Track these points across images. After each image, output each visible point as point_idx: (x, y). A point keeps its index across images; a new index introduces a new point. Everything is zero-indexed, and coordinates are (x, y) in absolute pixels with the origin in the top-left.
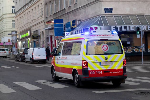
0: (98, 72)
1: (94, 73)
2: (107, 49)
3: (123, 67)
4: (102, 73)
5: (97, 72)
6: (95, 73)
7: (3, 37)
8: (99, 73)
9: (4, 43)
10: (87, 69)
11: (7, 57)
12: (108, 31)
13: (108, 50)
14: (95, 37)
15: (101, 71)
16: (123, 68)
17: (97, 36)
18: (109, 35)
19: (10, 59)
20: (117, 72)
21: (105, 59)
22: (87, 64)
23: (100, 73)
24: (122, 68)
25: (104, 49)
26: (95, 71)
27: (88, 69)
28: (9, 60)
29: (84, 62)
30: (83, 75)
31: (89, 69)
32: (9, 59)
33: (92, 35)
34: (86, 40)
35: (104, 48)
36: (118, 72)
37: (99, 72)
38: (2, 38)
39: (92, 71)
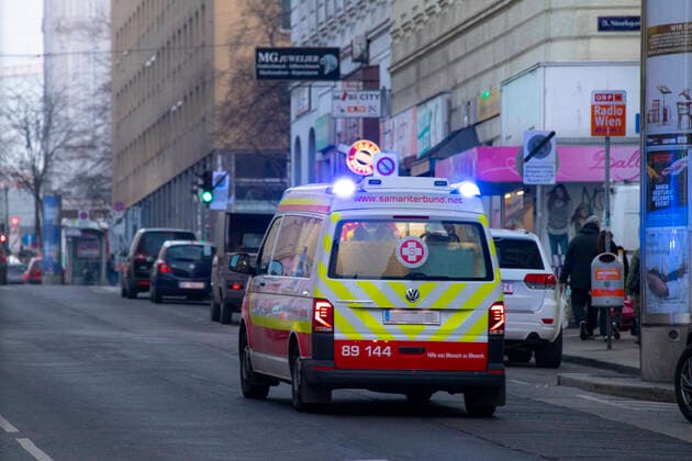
0: (373, 350)
1: (356, 351)
2: (419, 258)
3: (489, 335)
4: (389, 354)
5: (369, 348)
6: (363, 352)
7: (527, 61)
8: (379, 354)
9: (540, 145)
10: (330, 335)
11: (568, 350)
12: (436, 184)
13: (424, 260)
14: (377, 204)
15: (388, 348)
16: (489, 340)
17: (387, 199)
18: (441, 199)
19: (598, 389)
20: (456, 356)
21: (407, 297)
22: (330, 315)
23: (384, 353)
24: (485, 339)
25: (405, 258)
26: (363, 344)
27: (333, 332)
28: (588, 397)
29: (319, 305)
30: (314, 358)
31: (337, 336)
32: (584, 376)
33: (364, 195)
34: (336, 217)
35: (406, 251)
36: (465, 356)
37: (379, 348)
38: (502, 73)
39: (351, 343)
